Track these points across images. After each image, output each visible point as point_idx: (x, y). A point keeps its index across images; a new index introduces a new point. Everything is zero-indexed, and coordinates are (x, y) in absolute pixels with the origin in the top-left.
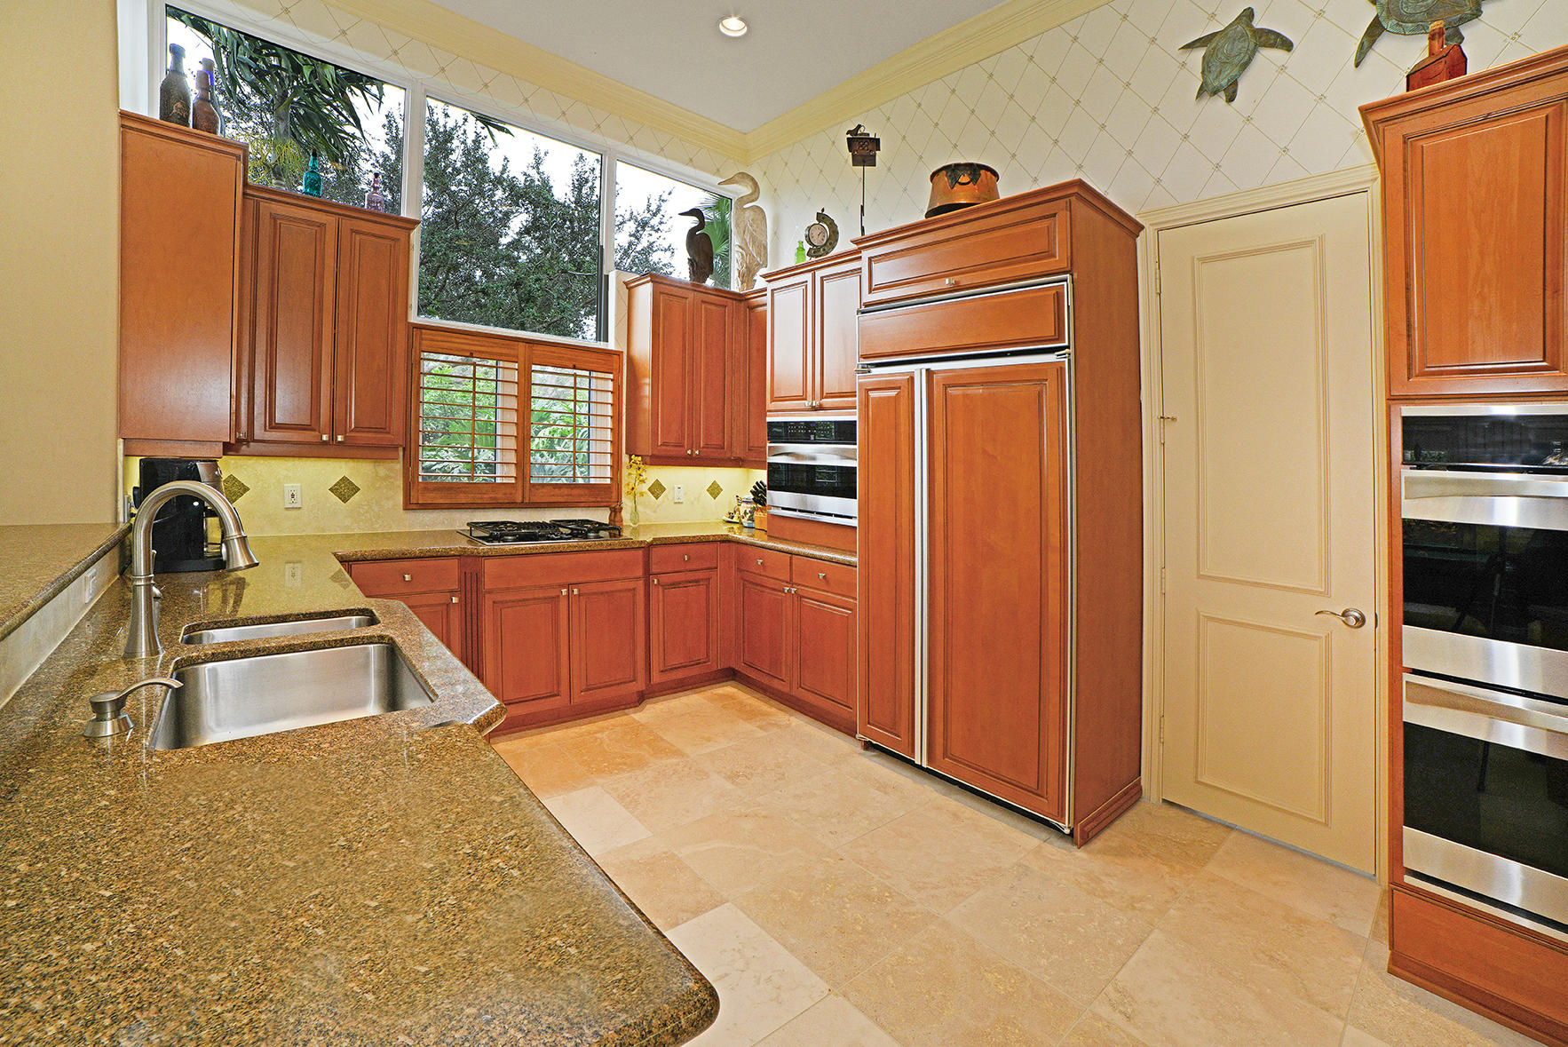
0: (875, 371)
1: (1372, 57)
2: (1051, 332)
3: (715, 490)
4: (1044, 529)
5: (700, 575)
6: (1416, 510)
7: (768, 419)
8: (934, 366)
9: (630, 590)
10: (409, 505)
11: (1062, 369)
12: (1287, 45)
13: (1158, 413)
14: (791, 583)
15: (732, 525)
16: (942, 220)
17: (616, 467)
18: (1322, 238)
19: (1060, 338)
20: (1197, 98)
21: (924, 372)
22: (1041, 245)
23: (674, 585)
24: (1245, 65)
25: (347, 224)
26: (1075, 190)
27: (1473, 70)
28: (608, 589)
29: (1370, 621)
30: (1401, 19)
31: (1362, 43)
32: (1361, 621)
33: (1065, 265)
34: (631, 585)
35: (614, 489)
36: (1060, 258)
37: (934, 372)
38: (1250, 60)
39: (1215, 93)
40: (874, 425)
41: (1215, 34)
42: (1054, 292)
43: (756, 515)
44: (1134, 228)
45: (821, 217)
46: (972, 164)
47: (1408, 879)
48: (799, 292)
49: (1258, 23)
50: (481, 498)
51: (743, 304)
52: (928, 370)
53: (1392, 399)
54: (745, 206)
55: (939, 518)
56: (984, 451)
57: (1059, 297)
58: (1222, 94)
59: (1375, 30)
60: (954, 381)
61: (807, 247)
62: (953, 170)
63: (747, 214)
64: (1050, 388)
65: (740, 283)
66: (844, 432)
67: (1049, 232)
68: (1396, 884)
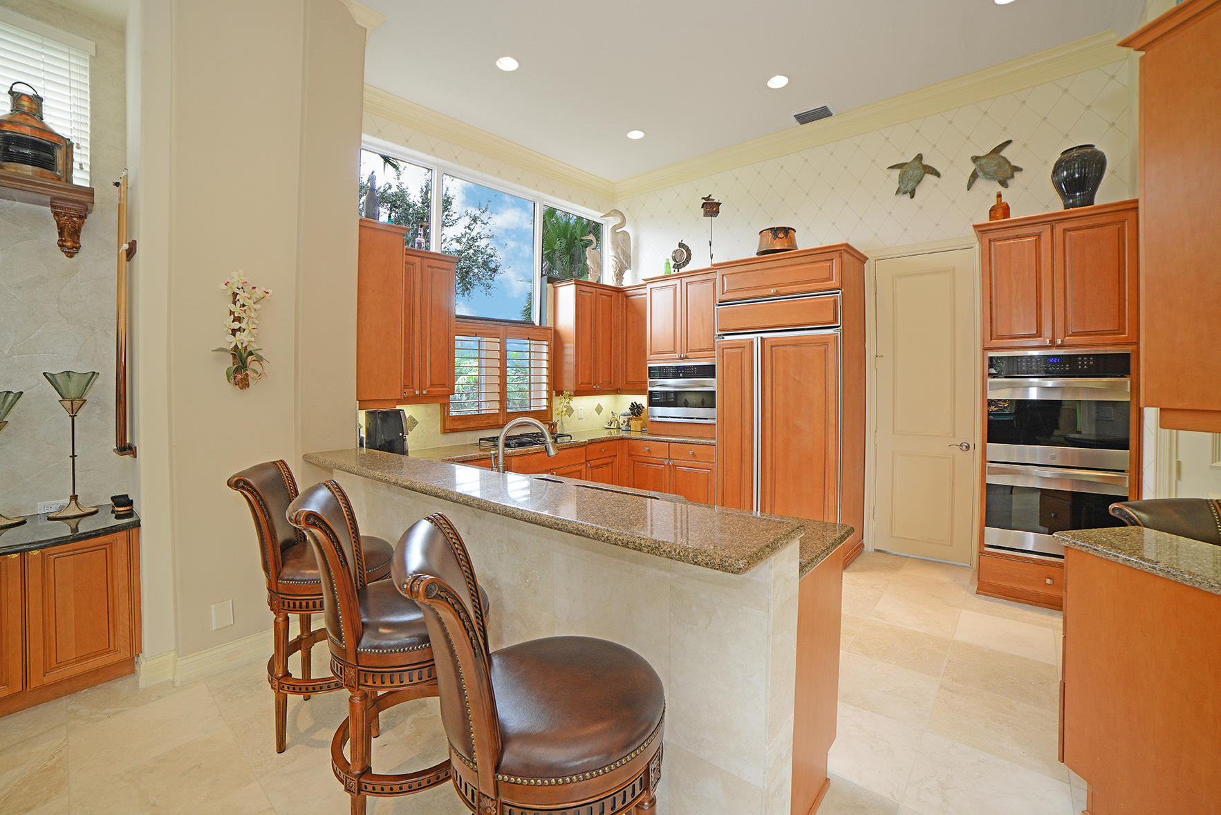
0: (727, 338)
1: (974, 186)
2: (831, 319)
3: (599, 409)
4: (827, 417)
5: (608, 460)
6: (992, 395)
7: (649, 365)
8: (764, 335)
9: (578, 471)
10: (446, 431)
11: (837, 337)
12: (938, 175)
13: (874, 354)
14: (669, 458)
15: (611, 430)
16: (769, 257)
17: (550, 400)
18: (954, 268)
19: (836, 321)
20: (896, 194)
21: (759, 339)
22: (825, 274)
23: (597, 467)
24: (919, 182)
25: (426, 262)
26: (844, 248)
27: (1012, 218)
28: (569, 471)
29: (972, 447)
30: (985, 174)
31: (970, 180)
32: (968, 447)
33: (838, 285)
34: (579, 468)
35: (549, 413)
36: (835, 282)
37: (765, 339)
38: (921, 179)
39: (905, 193)
40: (728, 368)
41: (906, 163)
42: (833, 299)
43: (632, 423)
44: (862, 259)
45: (681, 245)
46: (785, 228)
47: (987, 549)
48: (671, 290)
49: (925, 162)
50: (482, 423)
51: (620, 294)
52: (761, 338)
53: (986, 349)
54: (617, 231)
55: (768, 415)
56: (794, 379)
57: (835, 301)
58: (908, 193)
59: (974, 176)
60: (776, 345)
61: (672, 263)
62: (775, 231)
63: (620, 236)
64: (831, 347)
65: (615, 280)
66: (709, 371)
67: (831, 268)
68: (981, 552)
